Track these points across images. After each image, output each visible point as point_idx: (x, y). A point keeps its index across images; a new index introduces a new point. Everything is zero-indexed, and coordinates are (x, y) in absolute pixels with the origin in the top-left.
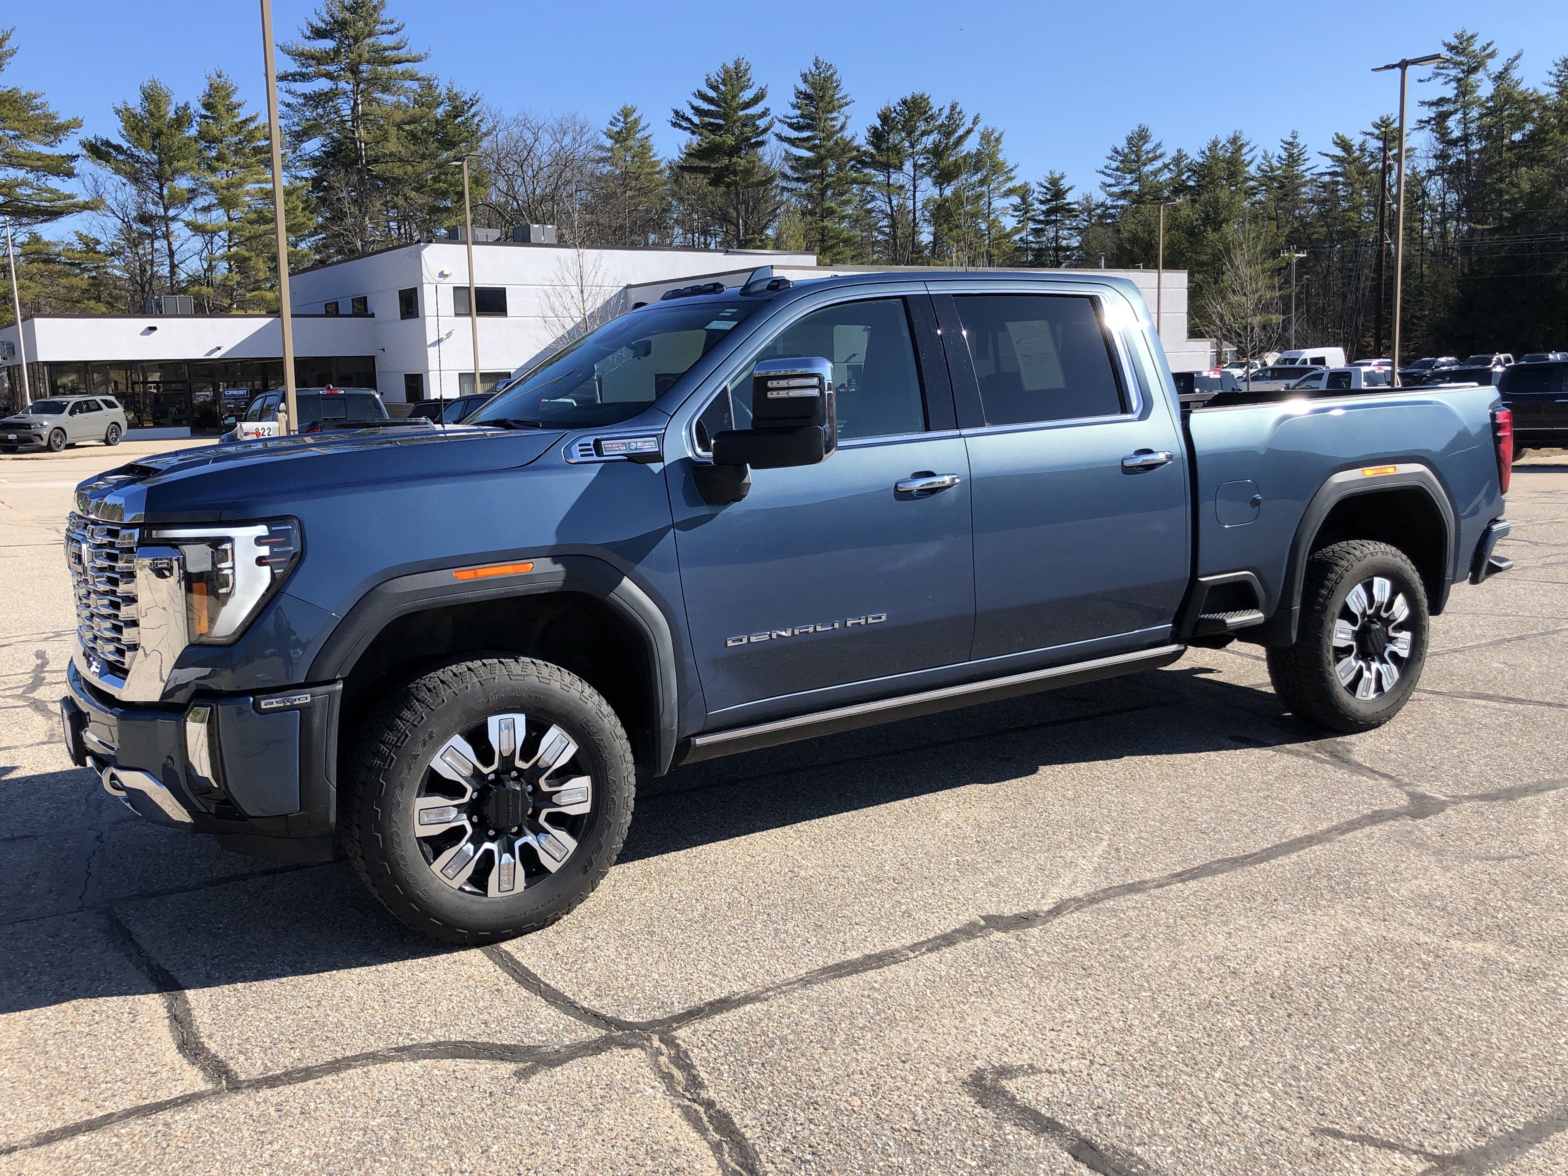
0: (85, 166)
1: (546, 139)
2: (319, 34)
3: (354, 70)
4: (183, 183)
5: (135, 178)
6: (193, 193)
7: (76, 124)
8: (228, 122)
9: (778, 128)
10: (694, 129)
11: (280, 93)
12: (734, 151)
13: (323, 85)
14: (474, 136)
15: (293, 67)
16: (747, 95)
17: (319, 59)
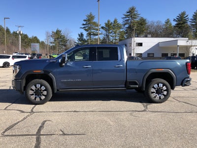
0: (101, 29)
1: (155, 23)
2: (128, 13)
3: (131, 16)
4: (111, 31)
5: (106, 31)
6: (112, 32)
7: (100, 25)
8: (116, 24)
9: (190, 20)
10: (176, 21)
11: (123, 20)
12: (183, 24)
13: (128, 19)
14: (146, 24)
15: (124, 17)
16: (185, 16)
17: (127, 16)
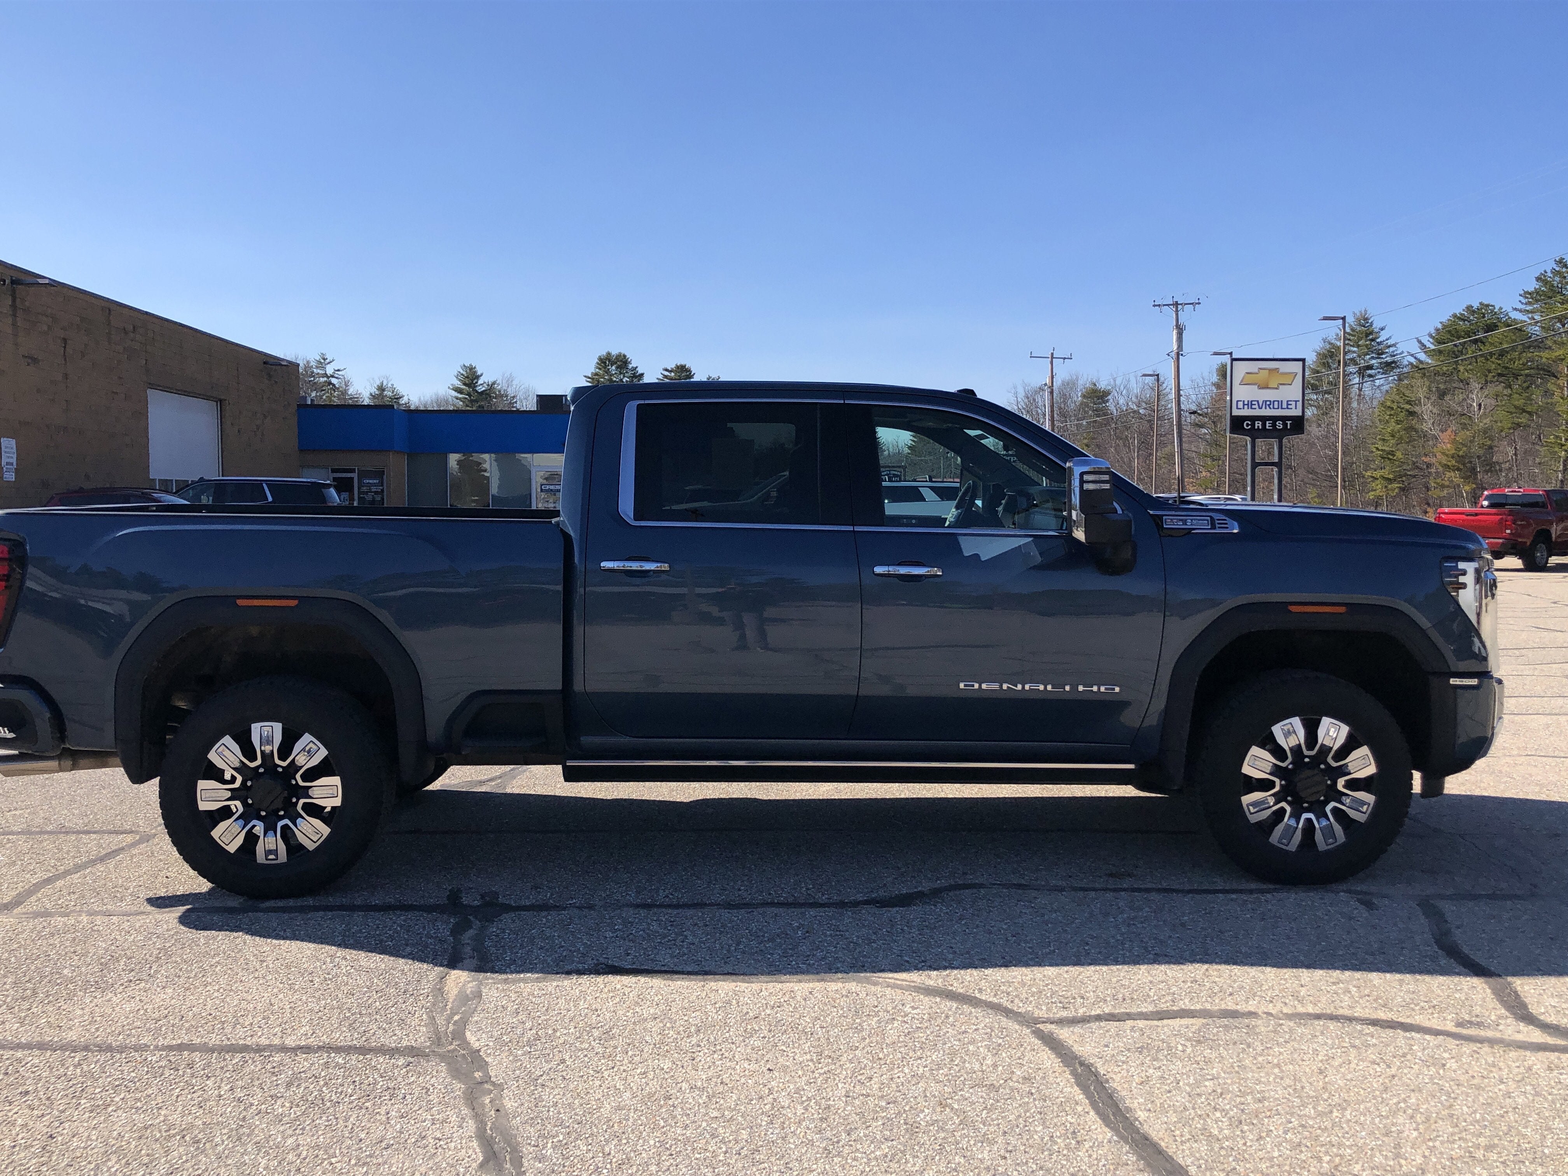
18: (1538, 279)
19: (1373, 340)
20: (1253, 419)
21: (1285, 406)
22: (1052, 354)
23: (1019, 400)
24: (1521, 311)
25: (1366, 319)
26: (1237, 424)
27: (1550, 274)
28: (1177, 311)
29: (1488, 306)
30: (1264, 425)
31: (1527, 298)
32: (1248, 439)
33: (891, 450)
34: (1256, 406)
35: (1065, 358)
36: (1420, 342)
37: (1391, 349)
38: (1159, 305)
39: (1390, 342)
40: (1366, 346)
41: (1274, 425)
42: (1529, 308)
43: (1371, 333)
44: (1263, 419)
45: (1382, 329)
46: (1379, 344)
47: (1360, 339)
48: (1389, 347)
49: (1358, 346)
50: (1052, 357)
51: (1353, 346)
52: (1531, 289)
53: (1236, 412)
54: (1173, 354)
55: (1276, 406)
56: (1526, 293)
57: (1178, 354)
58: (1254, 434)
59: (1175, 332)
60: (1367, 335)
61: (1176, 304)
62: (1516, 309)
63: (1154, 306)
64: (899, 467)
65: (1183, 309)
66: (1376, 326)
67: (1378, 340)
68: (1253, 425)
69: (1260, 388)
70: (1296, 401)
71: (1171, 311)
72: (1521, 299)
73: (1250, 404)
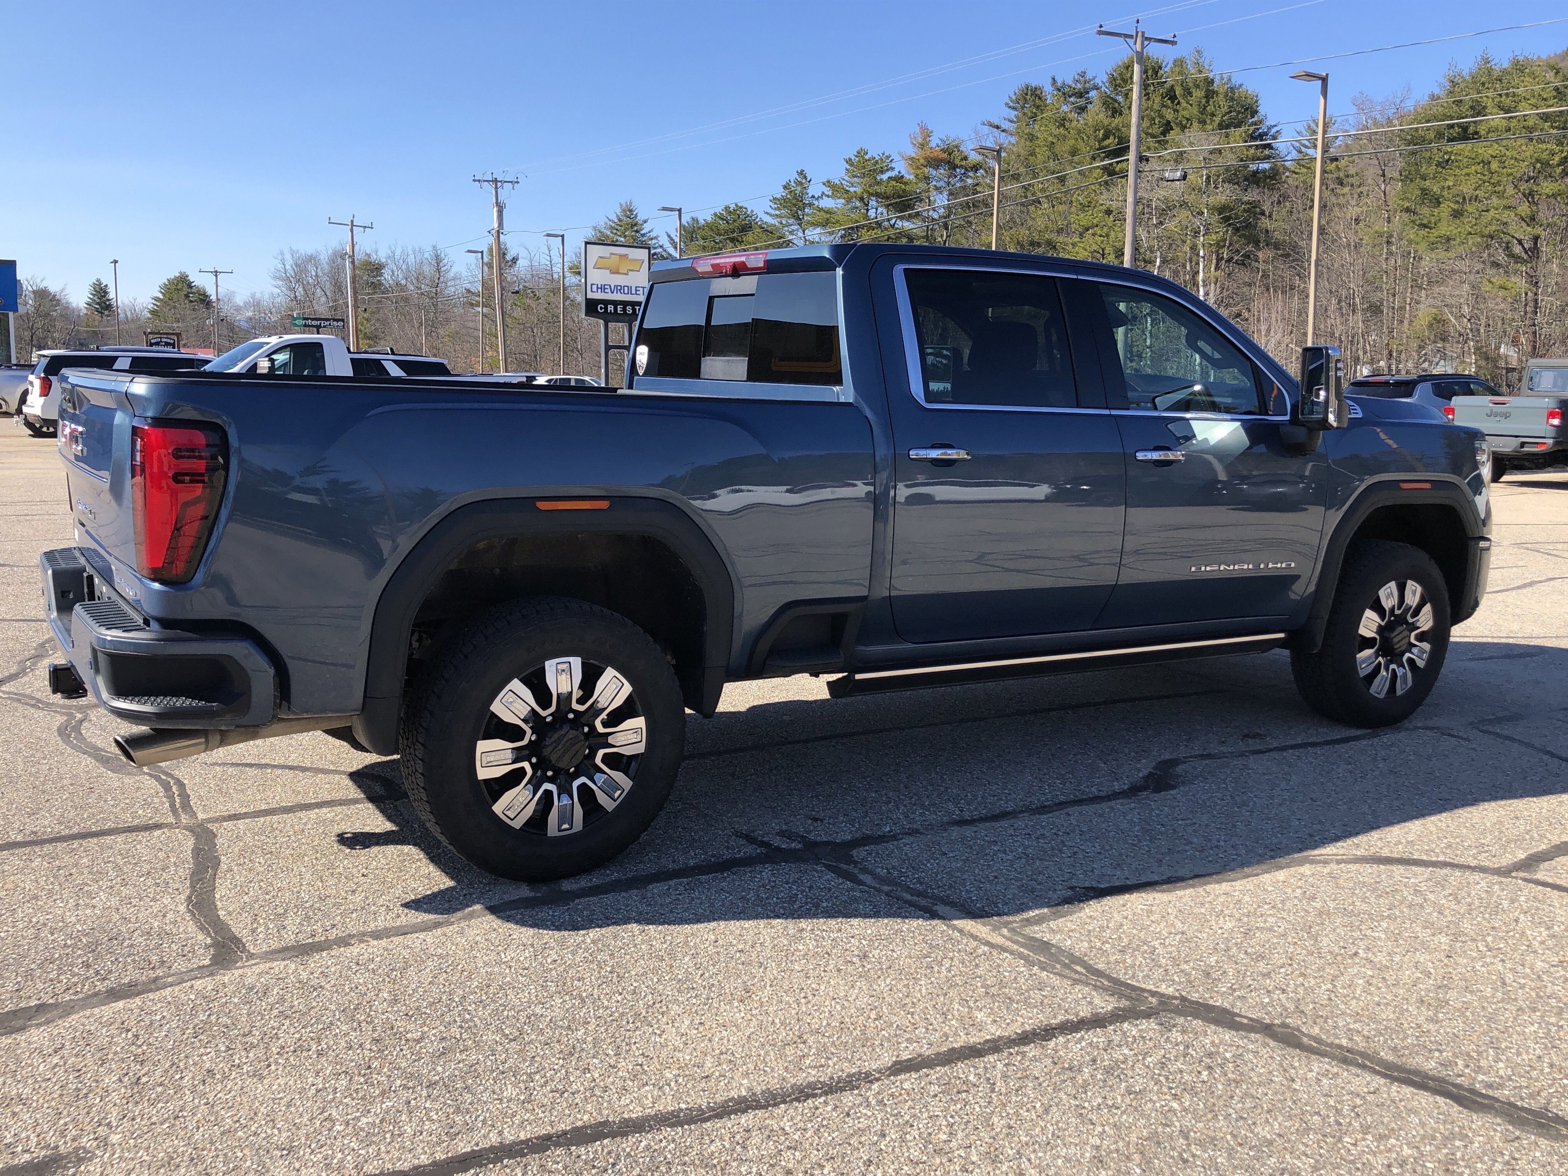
18: (785, 187)
19: (637, 231)
20: (606, 302)
21: (634, 292)
22: (352, 221)
23: (288, 267)
24: (771, 215)
25: (631, 211)
26: (592, 307)
27: (793, 184)
28: (496, 188)
29: (741, 208)
30: (616, 309)
31: (775, 203)
32: (602, 321)
33: (129, 314)
34: (609, 291)
35: (365, 227)
36: (669, 236)
37: (654, 242)
38: (479, 181)
39: (653, 234)
40: (632, 237)
41: (624, 309)
42: (777, 212)
43: (636, 225)
44: (615, 303)
45: (645, 222)
46: (643, 235)
47: (626, 230)
48: (652, 239)
49: (625, 237)
50: (352, 225)
51: (620, 236)
52: (779, 196)
53: (590, 295)
54: (493, 232)
55: (626, 291)
56: (775, 199)
57: (498, 232)
58: (608, 318)
59: (495, 209)
60: (632, 226)
61: (495, 181)
62: (767, 213)
63: (474, 180)
64: (173, 334)
65: (502, 186)
66: (640, 218)
67: (642, 232)
68: (606, 309)
69: (612, 272)
70: (644, 288)
71: (490, 188)
72: (771, 204)
73: (603, 288)
